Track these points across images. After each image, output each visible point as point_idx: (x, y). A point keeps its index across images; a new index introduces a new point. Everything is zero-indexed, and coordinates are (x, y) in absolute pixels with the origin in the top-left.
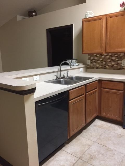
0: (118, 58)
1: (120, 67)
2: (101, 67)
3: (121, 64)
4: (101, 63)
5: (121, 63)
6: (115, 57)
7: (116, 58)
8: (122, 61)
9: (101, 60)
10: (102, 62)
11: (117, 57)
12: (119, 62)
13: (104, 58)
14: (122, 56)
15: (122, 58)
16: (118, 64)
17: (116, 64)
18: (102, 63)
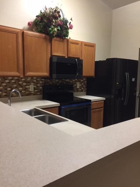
0: (25, 83)
1: (28, 93)
2: (5, 95)
3: (29, 90)
4: (5, 89)
5: (29, 88)
6: (22, 81)
7: (23, 83)
8: (30, 86)
9: (5, 86)
10: (6, 87)
11: (24, 81)
12: (27, 87)
13: (8, 83)
14: (29, 81)
15: (29, 82)
16: (26, 89)
17: (24, 90)
18: (7, 89)
